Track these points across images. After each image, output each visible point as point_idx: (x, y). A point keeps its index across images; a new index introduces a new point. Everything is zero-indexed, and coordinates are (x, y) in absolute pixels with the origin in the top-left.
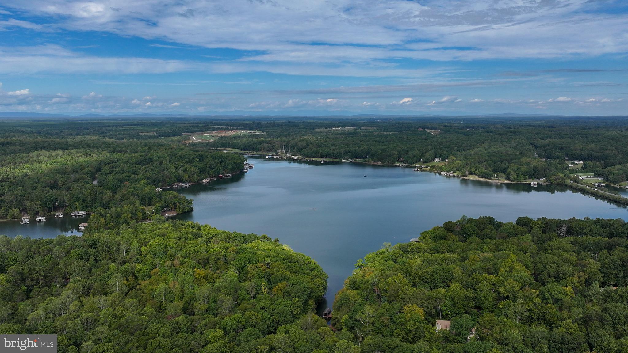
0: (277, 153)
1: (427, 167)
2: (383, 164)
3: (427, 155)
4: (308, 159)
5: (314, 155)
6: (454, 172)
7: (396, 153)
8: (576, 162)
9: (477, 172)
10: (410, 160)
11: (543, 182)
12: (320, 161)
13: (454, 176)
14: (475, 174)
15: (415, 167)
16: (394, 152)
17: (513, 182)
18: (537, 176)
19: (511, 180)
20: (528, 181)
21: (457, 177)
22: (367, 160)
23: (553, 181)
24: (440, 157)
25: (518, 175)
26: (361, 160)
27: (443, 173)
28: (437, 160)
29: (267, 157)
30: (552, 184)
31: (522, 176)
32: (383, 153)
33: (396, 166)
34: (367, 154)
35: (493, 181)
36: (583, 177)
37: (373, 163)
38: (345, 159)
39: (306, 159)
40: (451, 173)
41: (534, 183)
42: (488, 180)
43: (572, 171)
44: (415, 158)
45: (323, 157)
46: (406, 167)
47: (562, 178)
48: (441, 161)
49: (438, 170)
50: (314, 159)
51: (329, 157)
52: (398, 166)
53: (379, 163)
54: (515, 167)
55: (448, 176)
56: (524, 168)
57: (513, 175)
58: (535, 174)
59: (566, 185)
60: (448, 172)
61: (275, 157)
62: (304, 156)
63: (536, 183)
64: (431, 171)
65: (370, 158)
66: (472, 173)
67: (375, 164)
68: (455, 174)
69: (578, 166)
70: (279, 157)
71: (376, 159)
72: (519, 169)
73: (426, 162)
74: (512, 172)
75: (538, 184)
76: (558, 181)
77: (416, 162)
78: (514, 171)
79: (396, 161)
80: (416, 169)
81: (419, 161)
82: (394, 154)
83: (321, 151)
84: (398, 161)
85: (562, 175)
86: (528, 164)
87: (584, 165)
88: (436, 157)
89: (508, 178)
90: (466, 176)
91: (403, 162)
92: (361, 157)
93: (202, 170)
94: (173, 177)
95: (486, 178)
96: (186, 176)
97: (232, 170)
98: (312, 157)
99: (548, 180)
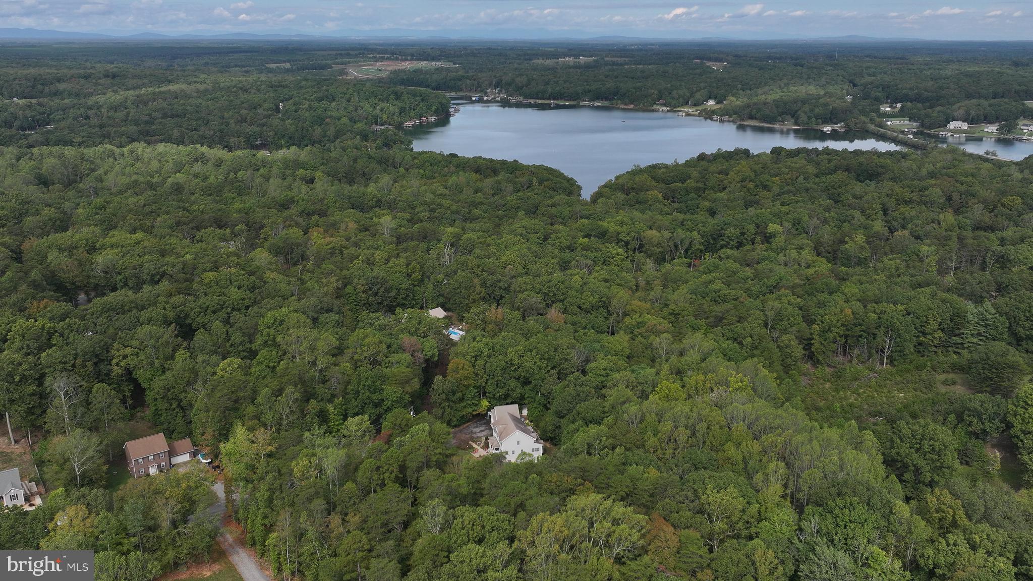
0: (486, 93)
1: (697, 110)
2: (636, 108)
3: (698, 96)
4: (532, 101)
5: (540, 95)
6: (730, 116)
7: (656, 92)
8: (898, 105)
9: (759, 116)
10: (674, 102)
11: (841, 127)
12: (550, 104)
13: (729, 121)
14: (756, 119)
15: (681, 111)
16: (653, 91)
17: (802, 127)
19: (799, 125)
20: (820, 127)
21: (733, 122)
22: (614, 101)
23: (852, 126)
24: (715, 98)
25: (809, 118)
26: (606, 103)
27: (715, 117)
28: (711, 102)
29: (474, 99)
30: (851, 130)
31: (814, 119)
32: (638, 93)
33: (654, 111)
34: (615, 94)
35: (777, 126)
37: (622, 106)
38: (584, 101)
39: (529, 101)
40: (726, 118)
41: (827, 129)
42: (771, 126)
44: (681, 100)
45: (553, 99)
46: (668, 111)
47: (865, 123)
48: (717, 103)
49: (709, 115)
50: (540, 101)
51: (561, 99)
52: (658, 111)
53: (632, 106)
54: (808, 110)
55: (722, 121)
56: (818, 110)
57: (803, 118)
58: (831, 117)
59: (867, 131)
60: (721, 116)
61: (485, 98)
62: (526, 97)
63: (830, 128)
64: (700, 115)
65: (619, 99)
66: (751, 117)
67: (626, 107)
68: (731, 119)
69: (895, 110)
70: (490, 98)
71: (627, 100)
72: (812, 110)
73: (695, 105)
74: (802, 114)
75: (833, 131)
76: (859, 126)
77: (682, 105)
78: (806, 113)
79: (655, 103)
80: (680, 113)
81: (687, 103)
82: (653, 94)
83: (550, 90)
84: (658, 104)
85: (868, 120)
88: (710, 98)
89: (796, 124)
90: (743, 120)
91: (665, 105)
92: (606, 99)
93: (402, 111)
94: (370, 117)
95: (770, 123)
96: (385, 117)
97: (436, 112)
98: (538, 99)
99: (847, 126)
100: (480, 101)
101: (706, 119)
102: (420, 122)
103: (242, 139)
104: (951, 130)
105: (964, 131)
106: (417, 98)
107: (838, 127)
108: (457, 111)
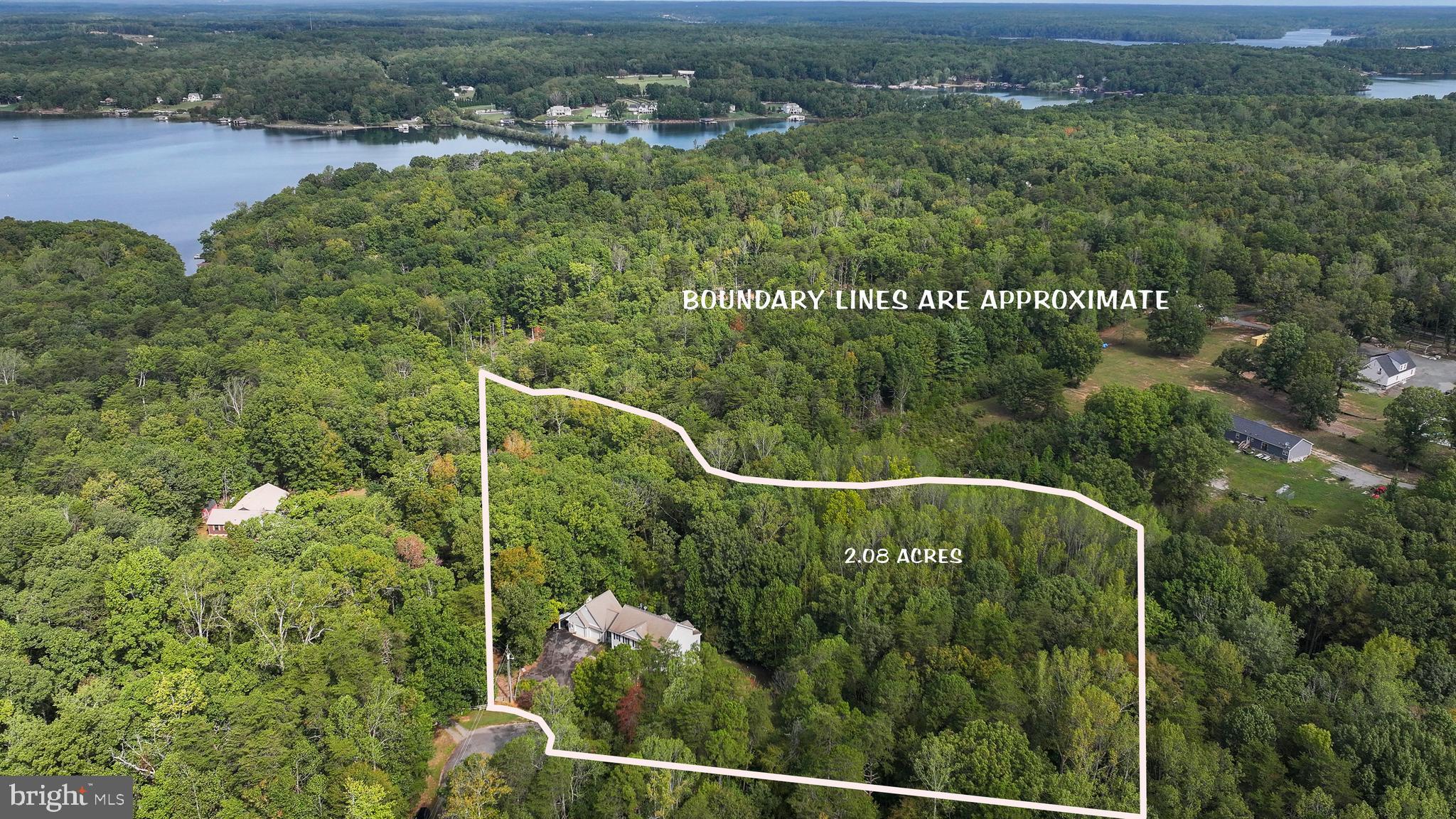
1: (180, 111)
2: (70, 113)
3: (172, 88)
6: (246, 117)
7: (95, 87)
8: (462, 88)
9: (296, 113)
10: (134, 100)
11: (418, 123)
14: (291, 118)
15: (151, 114)
16: (89, 85)
17: (366, 127)
18: (406, 114)
19: (361, 124)
20: (392, 124)
21: (256, 126)
22: (25, 104)
23: (434, 121)
24: (198, 90)
25: (372, 113)
26: (7, 108)
27: (223, 120)
28: (194, 98)
30: (432, 125)
31: (379, 114)
32: (61, 88)
33: (100, 116)
34: (17, 92)
35: (329, 127)
36: (480, 111)
37: (41, 112)
40: (242, 120)
41: (403, 126)
42: (321, 128)
43: (461, 103)
44: (145, 96)
46: (131, 116)
47: (448, 115)
48: (205, 98)
52: (110, 116)
53: (60, 110)
54: (365, 100)
55: (236, 127)
56: (379, 101)
57: (365, 113)
58: (402, 111)
59: (455, 126)
60: (233, 118)
63: (406, 126)
64: (193, 119)
65: (30, 100)
66: (284, 117)
67: (49, 112)
68: (251, 121)
69: (467, 95)
71: (47, 102)
72: (371, 102)
73: (171, 103)
74: (361, 108)
75: (410, 128)
76: (442, 120)
77: (149, 104)
78: (364, 106)
79: (101, 104)
80: (157, 118)
81: (155, 101)
82: (91, 88)
84: (104, 105)
85: (446, 110)
86: (385, 93)
87: (478, 91)
88: (188, 92)
89: (356, 121)
90: (274, 122)
91: (119, 105)
95: (315, 123)
99: (426, 120)
101: (208, 123)
104: (555, 118)
105: (569, 119)
107: (416, 123)
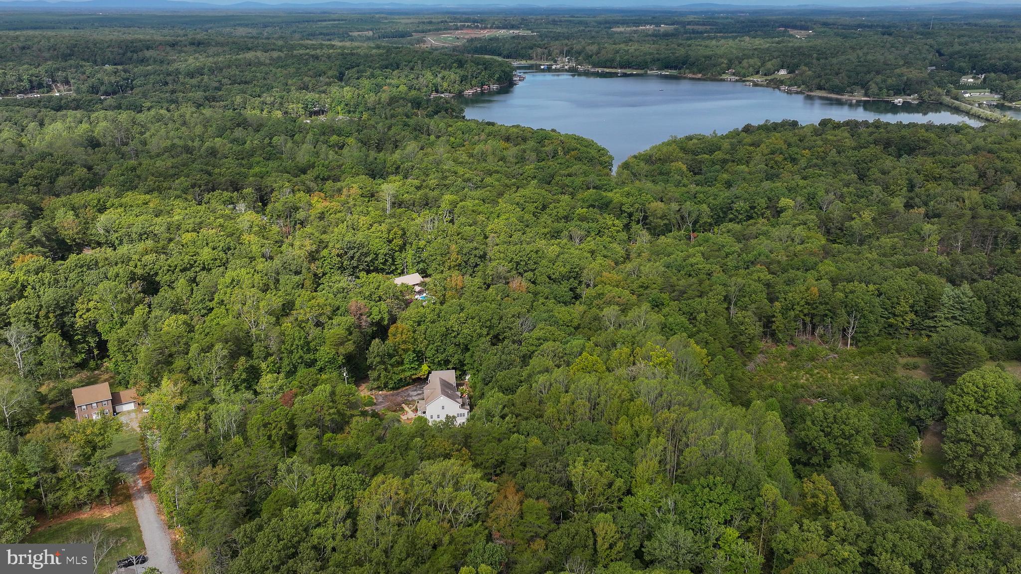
0: (555, 61)
1: (766, 80)
2: (704, 77)
3: (769, 65)
4: (600, 70)
5: (608, 64)
6: (798, 87)
7: (726, 62)
9: (828, 86)
10: (744, 72)
11: (914, 99)
12: (618, 73)
13: (797, 93)
14: (824, 89)
15: (748, 81)
16: (723, 60)
17: (871, 99)
18: (908, 92)
19: (869, 97)
20: (891, 98)
21: (801, 93)
22: (682, 71)
23: (926, 98)
24: (788, 68)
25: (880, 89)
26: (674, 72)
27: (783, 88)
28: (783, 72)
29: (542, 67)
30: (925, 102)
31: (885, 91)
32: (707, 62)
33: (722, 80)
34: (684, 63)
35: (845, 97)
36: (968, 94)
37: (690, 75)
38: (652, 70)
39: (597, 70)
40: (795, 88)
41: (899, 101)
42: (839, 97)
44: (751, 69)
45: (621, 68)
46: (737, 81)
47: (938, 94)
48: (789, 73)
49: (776, 84)
50: (608, 70)
51: (629, 68)
52: (726, 80)
53: (700, 76)
54: (879, 79)
55: (789, 93)
56: (891, 81)
57: (874, 88)
58: (904, 89)
59: (941, 103)
60: (789, 86)
61: (554, 67)
62: (594, 66)
63: (901, 100)
64: (768, 86)
65: (687, 68)
66: (820, 88)
67: (694, 76)
68: (799, 90)
69: (977, 81)
70: (558, 67)
71: (695, 70)
72: (884, 81)
73: (765, 75)
74: (873, 85)
75: (905, 102)
76: (933, 98)
77: (752, 75)
78: (877, 84)
79: (724, 73)
80: (748, 83)
81: (757, 73)
82: (723, 63)
83: (618, 59)
84: (727, 73)
85: (939, 90)
87: (985, 78)
88: (782, 67)
89: (866, 95)
90: (811, 90)
91: (734, 74)
92: (675, 68)
93: (463, 79)
94: (430, 85)
95: (838, 93)
96: (445, 85)
97: (499, 80)
98: (605, 67)
99: (921, 98)
100: (549, 69)
101: (774, 88)
102: (482, 91)
103: (300, 105)
106: (480, 67)
107: (913, 99)
108: (522, 79)
